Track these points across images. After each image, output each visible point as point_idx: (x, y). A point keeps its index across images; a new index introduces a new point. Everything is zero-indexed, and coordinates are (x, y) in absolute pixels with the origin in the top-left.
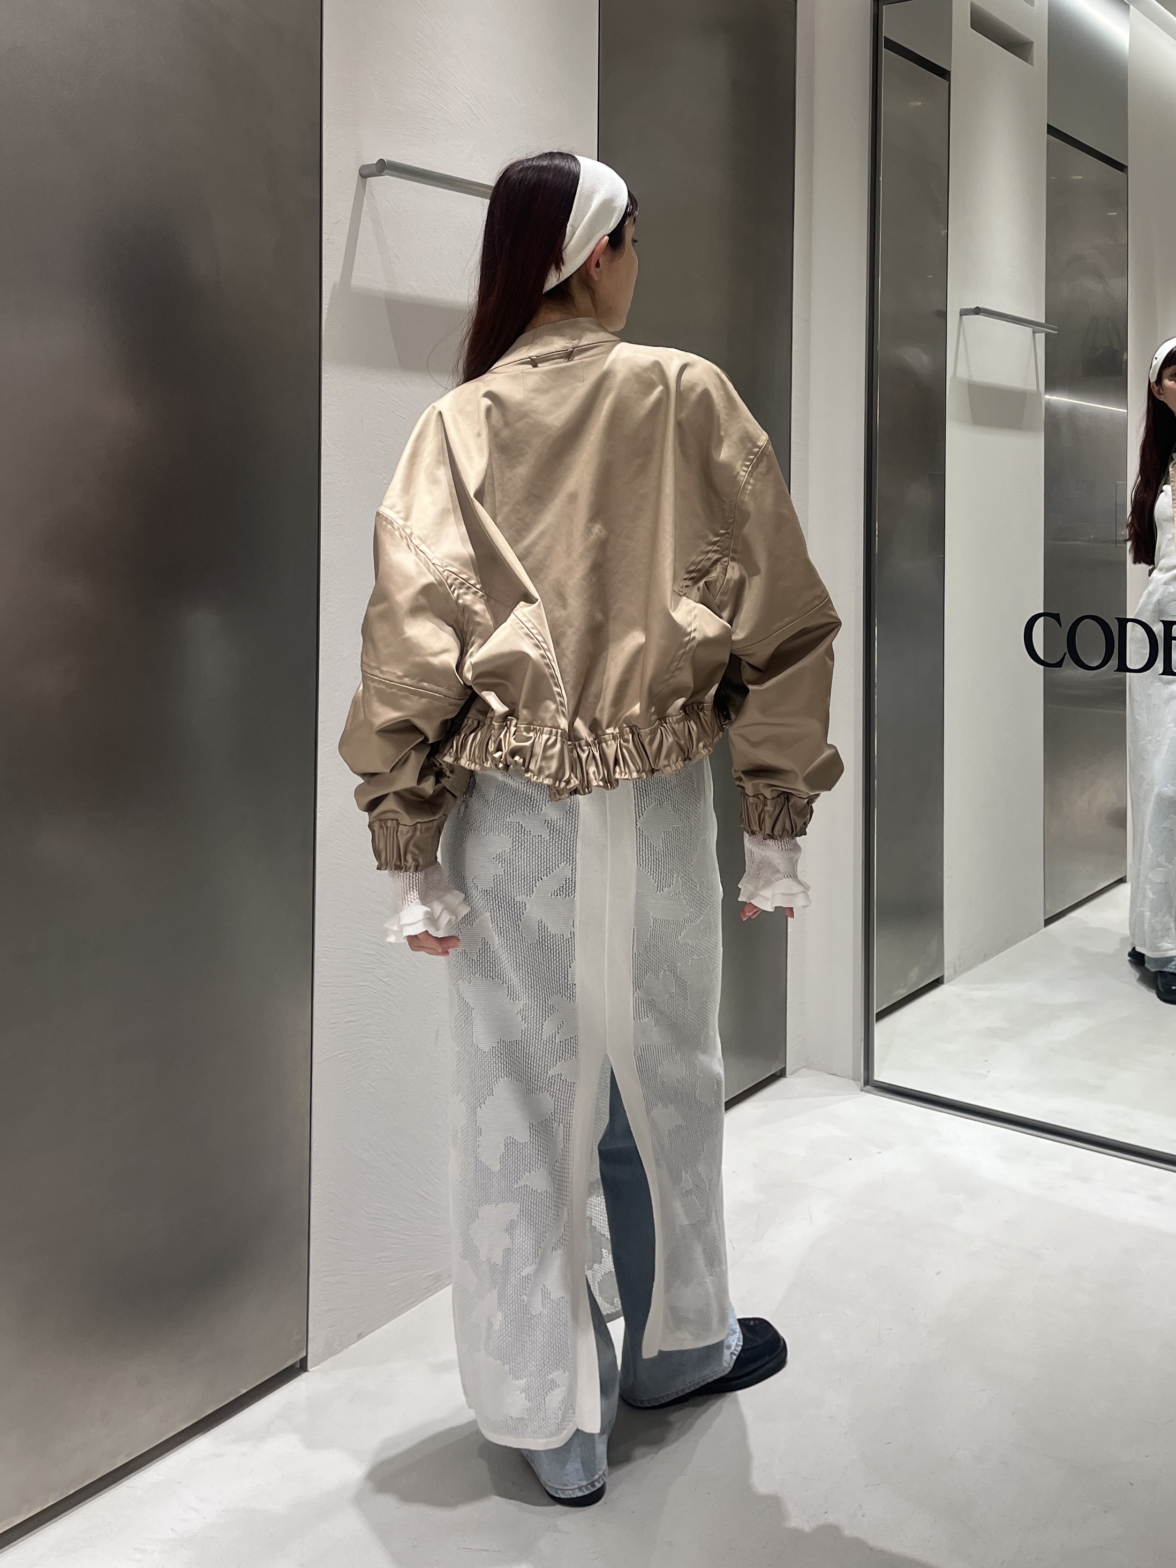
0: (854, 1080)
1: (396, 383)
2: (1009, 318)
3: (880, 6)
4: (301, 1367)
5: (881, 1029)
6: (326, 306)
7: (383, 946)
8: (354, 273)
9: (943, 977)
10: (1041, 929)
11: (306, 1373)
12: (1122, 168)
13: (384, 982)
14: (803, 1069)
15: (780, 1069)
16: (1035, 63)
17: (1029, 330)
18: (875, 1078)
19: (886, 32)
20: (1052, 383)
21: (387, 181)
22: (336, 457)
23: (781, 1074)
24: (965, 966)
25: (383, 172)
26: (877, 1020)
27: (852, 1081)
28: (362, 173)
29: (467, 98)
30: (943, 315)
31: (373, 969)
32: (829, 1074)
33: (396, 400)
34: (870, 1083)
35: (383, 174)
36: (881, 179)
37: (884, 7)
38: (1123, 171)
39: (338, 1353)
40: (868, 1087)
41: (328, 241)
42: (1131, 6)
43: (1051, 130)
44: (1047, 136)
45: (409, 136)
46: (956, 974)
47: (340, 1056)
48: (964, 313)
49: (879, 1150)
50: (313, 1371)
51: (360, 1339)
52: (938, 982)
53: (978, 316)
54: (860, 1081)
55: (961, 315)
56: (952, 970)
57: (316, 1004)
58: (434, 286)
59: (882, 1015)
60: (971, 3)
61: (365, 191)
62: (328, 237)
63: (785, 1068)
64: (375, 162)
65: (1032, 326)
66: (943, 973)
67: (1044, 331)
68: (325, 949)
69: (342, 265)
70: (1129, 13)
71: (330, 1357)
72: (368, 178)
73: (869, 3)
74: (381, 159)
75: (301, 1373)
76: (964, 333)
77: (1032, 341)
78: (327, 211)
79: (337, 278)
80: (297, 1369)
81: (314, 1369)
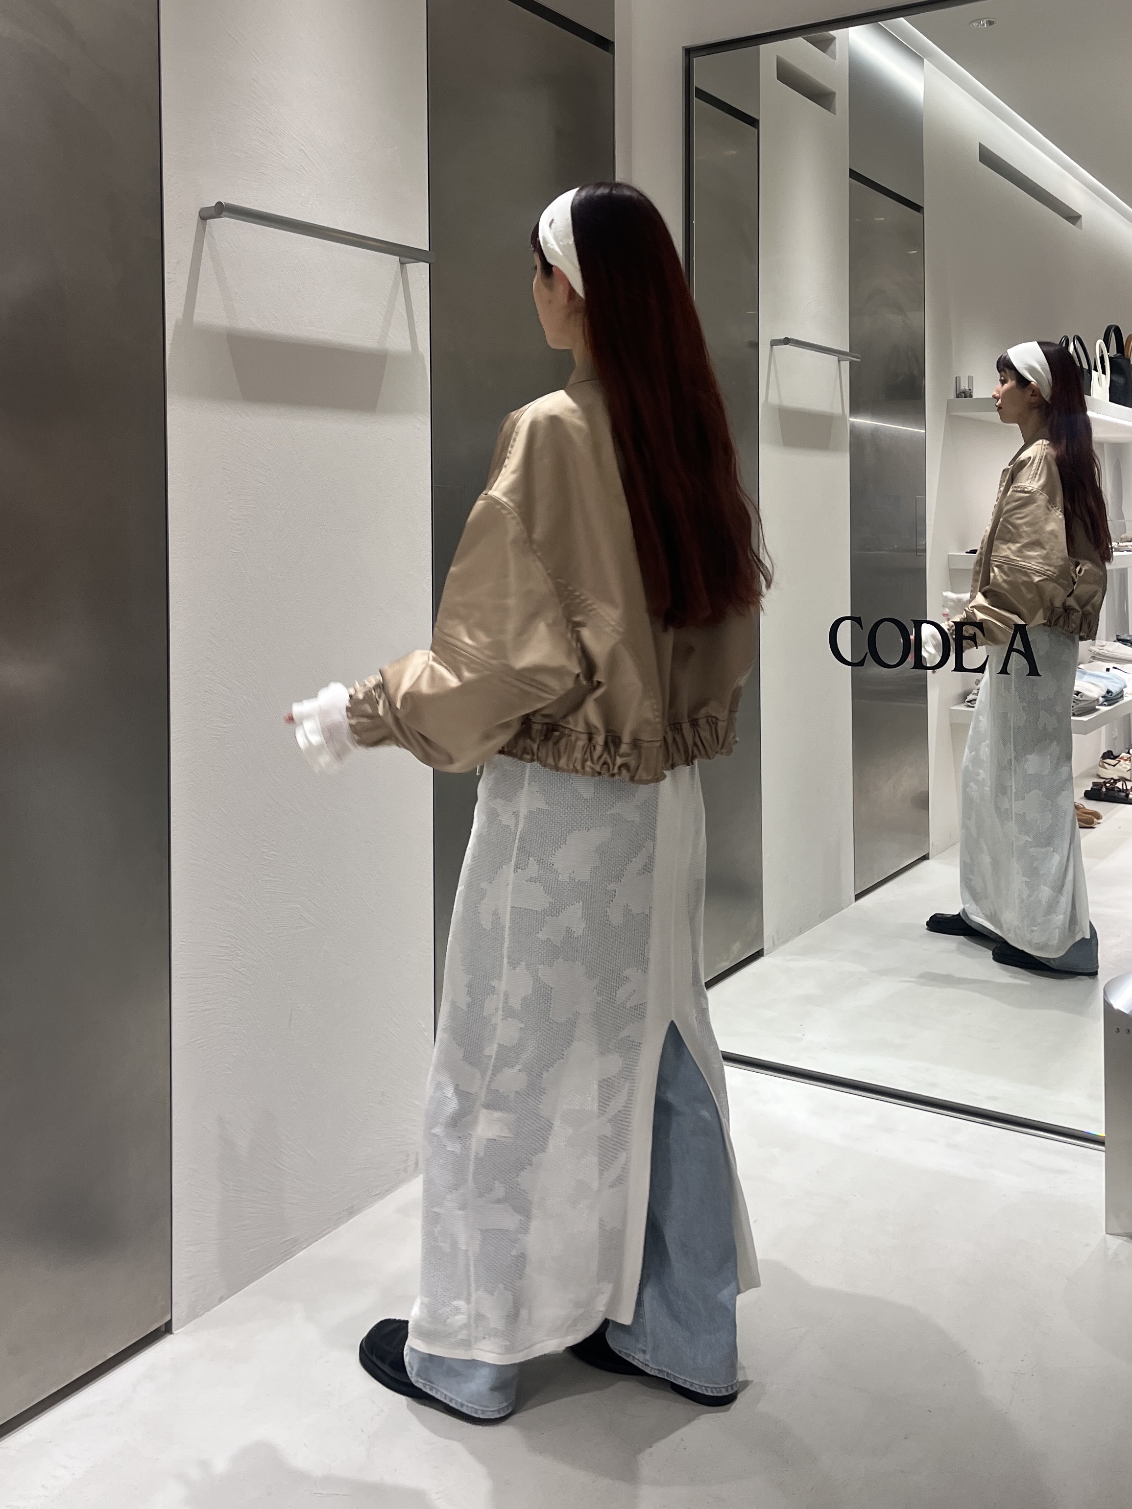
1: (239, 413)
2: (817, 348)
3: (691, 57)
4: (167, 1329)
6: (170, 342)
7: (237, 939)
8: (196, 310)
9: (763, 949)
10: (852, 904)
11: (172, 1334)
12: (918, 208)
13: (238, 972)
16: (837, 113)
17: (835, 359)
19: (697, 83)
20: (855, 408)
21: (226, 222)
24: (783, 939)
25: (220, 214)
28: (202, 215)
29: (302, 145)
30: (755, 345)
31: (228, 960)
33: (239, 429)
35: (220, 216)
36: (695, 222)
37: (695, 59)
38: (919, 212)
39: (201, 1316)
41: (170, 280)
42: (925, 60)
43: (853, 174)
44: (850, 181)
45: (247, 180)
46: (775, 946)
47: (198, 1042)
48: (774, 343)
50: (177, 1333)
51: (222, 1302)
52: (759, 954)
53: (788, 346)
55: (772, 345)
56: (772, 943)
57: (174, 994)
58: (273, 322)
60: (778, 53)
61: (204, 232)
62: (170, 276)
64: (214, 205)
65: (838, 355)
66: (763, 946)
67: (848, 359)
68: (182, 943)
69: (184, 303)
70: (923, 66)
71: (193, 1320)
72: (208, 220)
73: (680, 55)
74: (217, 203)
75: (166, 1336)
76: (775, 363)
77: (838, 369)
78: (168, 251)
79: (180, 315)
80: (163, 1332)
81: (178, 1331)
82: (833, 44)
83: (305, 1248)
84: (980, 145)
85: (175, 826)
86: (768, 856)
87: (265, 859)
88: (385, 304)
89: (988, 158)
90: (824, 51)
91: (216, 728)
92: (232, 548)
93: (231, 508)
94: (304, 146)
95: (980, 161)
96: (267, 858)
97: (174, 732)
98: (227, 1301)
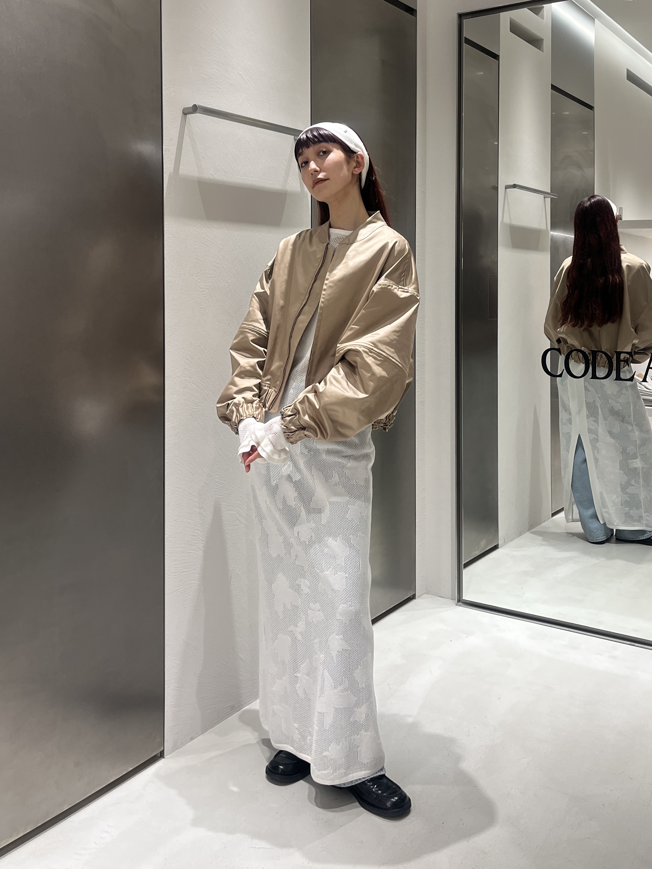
0: (452, 599)
1: (204, 227)
2: (532, 190)
3: (462, 20)
4: (161, 755)
5: (466, 572)
8: (180, 167)
9: (498, 544)
10: (550, 519)
11: (164, 759)
12: (591, 108)
14: (425, 594)
15: (413, 594)
16: (544, 51)
17: (542, 196)
18: (463, 599)
19: (465, 35)
20: (554, 225)
21: (198, 116)
23: (413, 597)
24: (509, 539)
26: (464, 568)
28: (184, 112)
29: (240, 71)
30: (496, 188)
32: (438, 596)
33: (204, 236)
34: (461, 601)
35: (196, 112)
36: (463, 114)
37: (464, 20)
38: (591, 110)
39: (180, 748)
40: (460, 603)
41: (166, 150)
42: (596, 19)
43: (553, 87)
44: (551, 91)
45: (209, 91)
46: (505, 543)
47: (179, 590)
48: (507, 187)
49: (466, 636)
50: (167, 758)
51: (192, 740)
52: (496, 547)
53: (515, 189)
54: (456, 600)
55: (506, 188)
56: (503, 541)
57: (166, 562)
58: (224, 174)
59: (467, 565)
60: (510, 18)
61: (186, 122)
62: (166, 147)
63: (415, 594)
64: (192, 106)
65: (544, 194)
66: (498, 542)
67: (550, 197)
68: (170, 533)
69: (174, 163)
70: (595, 24)
71: (176, 750)
72: (188, 115)
73: (456, 17)
74: (194, 105)
76: (507, 199)
77: (544, 203)
78: (165, 133)
79: (172, 170)
80: (159, 757)
81: (168, 756)
82: (542, 11)
84: (627, 70)
85: (168, 465)
86: (502, 489)
87: (217, 485)
88: (286, 164)
89: (632, 78)
90: (537, 15)
91: (190, 409)
92: (200, 305)
93: (199, 282)
94: (241, 72)
95: (627, 79)
96: (219, 484)
97: (167, 411)
98: (195, 740)
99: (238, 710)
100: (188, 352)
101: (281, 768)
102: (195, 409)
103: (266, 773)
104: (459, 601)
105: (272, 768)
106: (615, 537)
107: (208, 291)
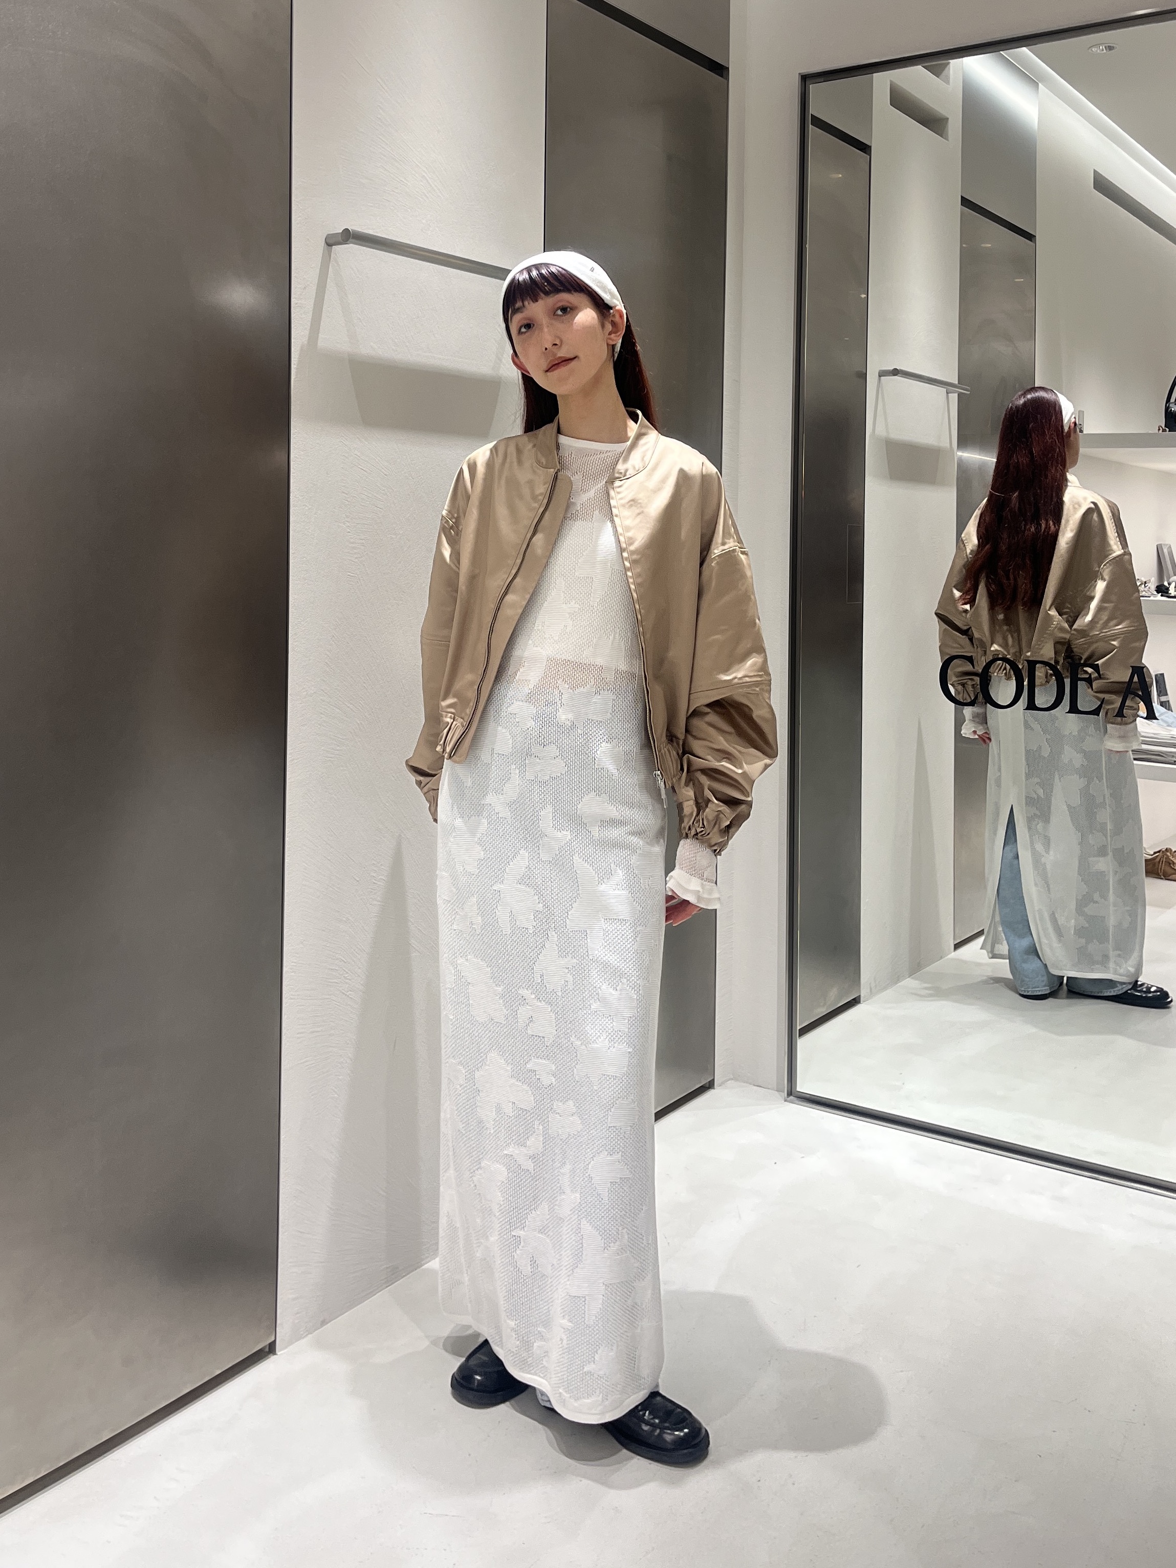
0: (777, 1091)
1: (358, 438)
2: (926, 379)
3: (807, 84)
4: (269, 1351)
5: (803, 1044)
6: (295, 366)
7: (345, 962)
8: (320, 335)
9: (860, 996)
10: (951, 953)
11: (275, 1356)
12: (1030, 237)
13: (346, 995)
14: (730, 1081)
15: (709, 1080)
16: (950, 139)
17: (943, 391)
18: (798, 1089)
19: (812, 110)
20: (964, 441)
21: (352, 248)
22: (304, 507)
23: (709, 1086)
24: (880, 988)
25: (347, 241)
26: (800, 1036)
27: (776, 1092)
28: (328, 241)
29: (424, 171)
30: (863, 376)
31: (337, 983)
32: (755, 1085)
33: (358, 454)
34: (793, 1094)
35: (348, 242)
36: (807, 246)
37: (811, 86)
38: (1031, 240)
39: (303, 1338)
40: (791, 1097)
41: (297, 305)
42: (1040, 84)
43: (965, 202)
44: (961, 208)
45: (371, 206)
46: (872, 994)
47: (307, 1064)
48: (882, 374)
49: (803, 1155)
50: (280, 1356)
51: (324, 1325)
52: (855, 1002)
53: (896, 377)
54: (784, 1092)
55: (880, 376)
56: (869, 991)
58: (394, 347)
59: (804, 1031)
60: (891, 81)
61: (330, 258)
62: (296, 302)
63: (714, 1080)
64: (341, 231)
65: (946, 387)
66: (860, 993)
67: (957, 391)
68: (293, 964)
69: (309, 328)
70: (1039, 92)
71: (295, 1342)
72: (333, 247)
73: (796, 81)
74: (346, 229)
75: (269, 1356)
76: (883, 393)
77: (946, 401)
78: (295, 277)
79: (305, 340)
80: (267, 1352)
81: (281, 1352)
82: (947, 69)
83: (404, 1276)
84: (1095, 171)
85: (290, 846)
86: (867, 900)
87: (374, 883)
89: (1102, 185)
90: (938, 77)
91: (330, 750)
92: (350, 572)
93: (349, 532)
94: (426, 173)
95: (1094, 188)
96: (376, 882)
97: (291, 754)
98: (329, 1324)
99: (404, 1274)
100: (328, 653)
101: (477, 1379)
102: (338, 750)
103: (451, 1386)
104: (791, 1092)
105: (463, 1378)
106: (1065, 987)
107: (362, 547)
